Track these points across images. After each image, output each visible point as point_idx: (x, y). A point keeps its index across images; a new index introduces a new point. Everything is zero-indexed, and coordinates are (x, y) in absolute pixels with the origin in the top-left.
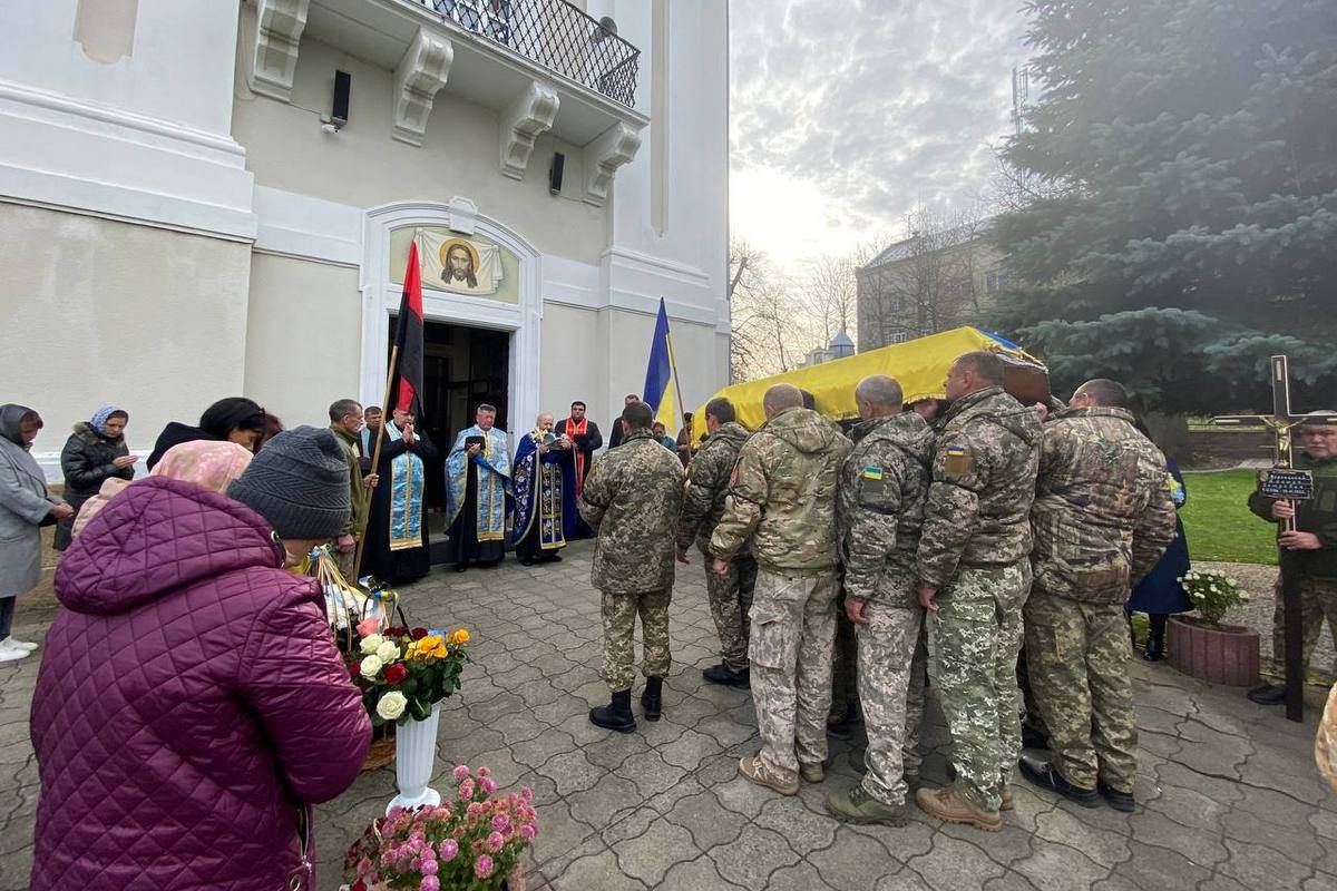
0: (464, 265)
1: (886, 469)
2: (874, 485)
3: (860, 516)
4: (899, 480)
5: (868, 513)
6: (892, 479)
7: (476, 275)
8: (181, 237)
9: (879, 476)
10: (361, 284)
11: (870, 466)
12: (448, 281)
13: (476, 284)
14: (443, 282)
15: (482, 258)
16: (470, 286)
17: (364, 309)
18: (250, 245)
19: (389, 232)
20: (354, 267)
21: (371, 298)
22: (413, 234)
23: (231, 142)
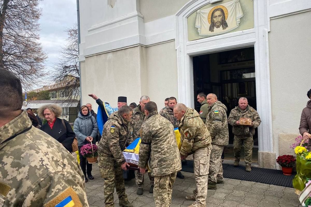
0: (219, 19)
1: (219, 111)
2: (217, 115)
3: (214, 122)
4: (222, 113)
5: (216, 121)
6: (221, 113)
7: (227, 21)
8: (126, 50)
9: (218, 112)
10: (176, 47)
11: (216, 111)
12: (213, 31)
13: (227, 26)
14: (210, 32)
15: (229, 11)
16: (224, 29)
17: (178, 57)
18: (139, 46)
19: (186, 19)
20: (174, 40)
21: (180, 51)
22: (196, 14)
23: (135, 13)
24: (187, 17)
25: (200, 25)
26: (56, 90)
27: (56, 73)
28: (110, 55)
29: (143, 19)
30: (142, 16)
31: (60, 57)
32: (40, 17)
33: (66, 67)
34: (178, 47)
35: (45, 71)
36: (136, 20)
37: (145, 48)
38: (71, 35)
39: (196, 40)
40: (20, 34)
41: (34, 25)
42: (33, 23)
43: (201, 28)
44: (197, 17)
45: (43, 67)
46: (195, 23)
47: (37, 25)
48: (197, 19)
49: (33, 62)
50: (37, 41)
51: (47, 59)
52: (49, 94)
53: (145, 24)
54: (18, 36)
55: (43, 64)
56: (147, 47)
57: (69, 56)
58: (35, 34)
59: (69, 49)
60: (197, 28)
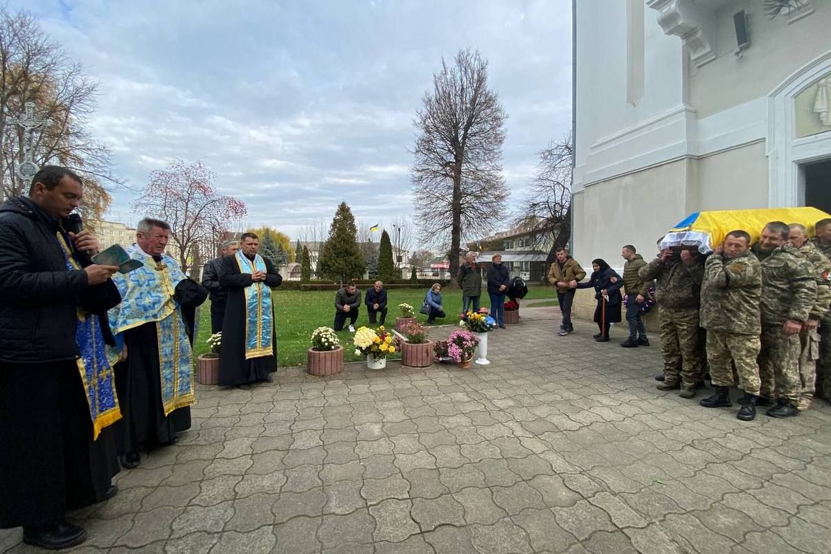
10: (767, 151)
17: (770, 168)
18: (685, 160)
19: (793, 99)
20: (763, 140)
21: (777, 158)
22: (817, 88)
23: (681, 106)
24: (796, 96)
25: (825, 106)
26: (513, 238)
27: (520, 214)
28: (628, 179)
29: (694, 114)
30: (693, 109)
31: (527, 192)
32: (505, 140)
33: (534, 205)
34: (771, 152)
35: (508, 212)
36: (682, 118)
37: (696, 161)
38: (545, 158)
39: (817, 135)
40: (479, 168)
41: (496, 154)
42: (495, 151)
43: (827, 112)
44: (820, 93)
45: (505, 208)
46: (813, 105)
47: (500, 152)
48: (819, 97)
49: (492, 202)
50: (499, 174)
51: (509, 197)
52: (503, 243)
53: (700, 121)
54: (477, 170)
55: (504, 203)
56: (700, 158)
57: (539, 189)
58: (497, 164)
59: (540, 178)
60: (819, 113)
